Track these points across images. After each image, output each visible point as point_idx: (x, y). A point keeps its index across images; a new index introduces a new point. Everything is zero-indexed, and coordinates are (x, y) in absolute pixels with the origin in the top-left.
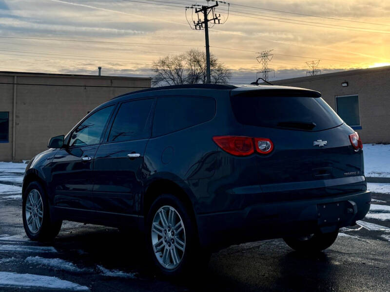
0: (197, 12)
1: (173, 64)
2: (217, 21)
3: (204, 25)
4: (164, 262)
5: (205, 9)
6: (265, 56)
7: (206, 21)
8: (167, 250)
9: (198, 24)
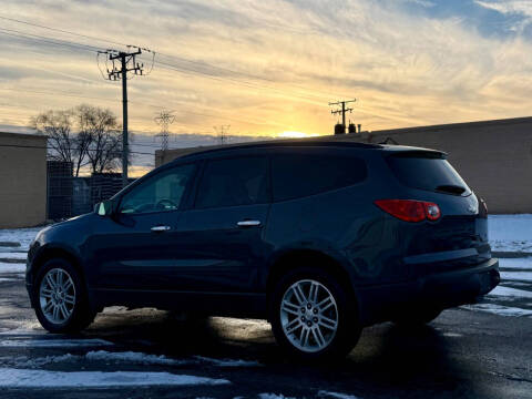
0: (111, 58)
1: (58, 121)
2: (138, 72)
3: (121, 75)
4: (302, 345)
5: (122, 56)
6: (165, 117)
7: (124, 70)
8: (306, 331)
9: (112, 74)
